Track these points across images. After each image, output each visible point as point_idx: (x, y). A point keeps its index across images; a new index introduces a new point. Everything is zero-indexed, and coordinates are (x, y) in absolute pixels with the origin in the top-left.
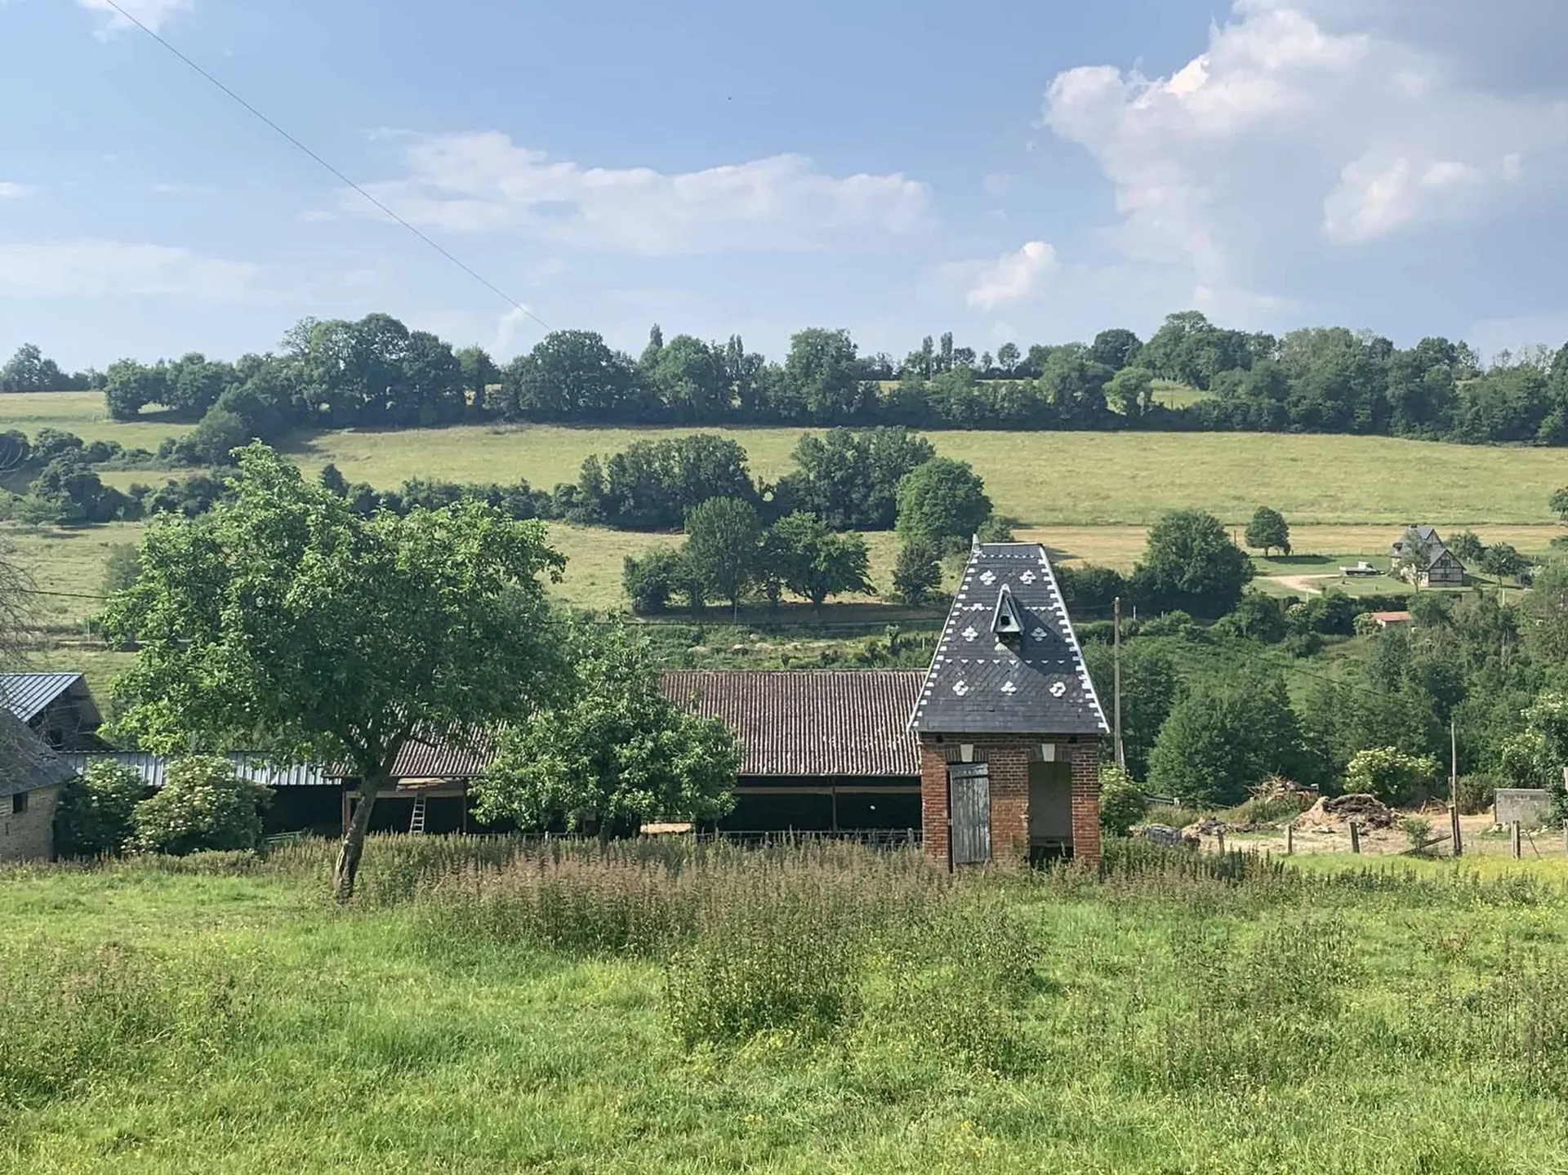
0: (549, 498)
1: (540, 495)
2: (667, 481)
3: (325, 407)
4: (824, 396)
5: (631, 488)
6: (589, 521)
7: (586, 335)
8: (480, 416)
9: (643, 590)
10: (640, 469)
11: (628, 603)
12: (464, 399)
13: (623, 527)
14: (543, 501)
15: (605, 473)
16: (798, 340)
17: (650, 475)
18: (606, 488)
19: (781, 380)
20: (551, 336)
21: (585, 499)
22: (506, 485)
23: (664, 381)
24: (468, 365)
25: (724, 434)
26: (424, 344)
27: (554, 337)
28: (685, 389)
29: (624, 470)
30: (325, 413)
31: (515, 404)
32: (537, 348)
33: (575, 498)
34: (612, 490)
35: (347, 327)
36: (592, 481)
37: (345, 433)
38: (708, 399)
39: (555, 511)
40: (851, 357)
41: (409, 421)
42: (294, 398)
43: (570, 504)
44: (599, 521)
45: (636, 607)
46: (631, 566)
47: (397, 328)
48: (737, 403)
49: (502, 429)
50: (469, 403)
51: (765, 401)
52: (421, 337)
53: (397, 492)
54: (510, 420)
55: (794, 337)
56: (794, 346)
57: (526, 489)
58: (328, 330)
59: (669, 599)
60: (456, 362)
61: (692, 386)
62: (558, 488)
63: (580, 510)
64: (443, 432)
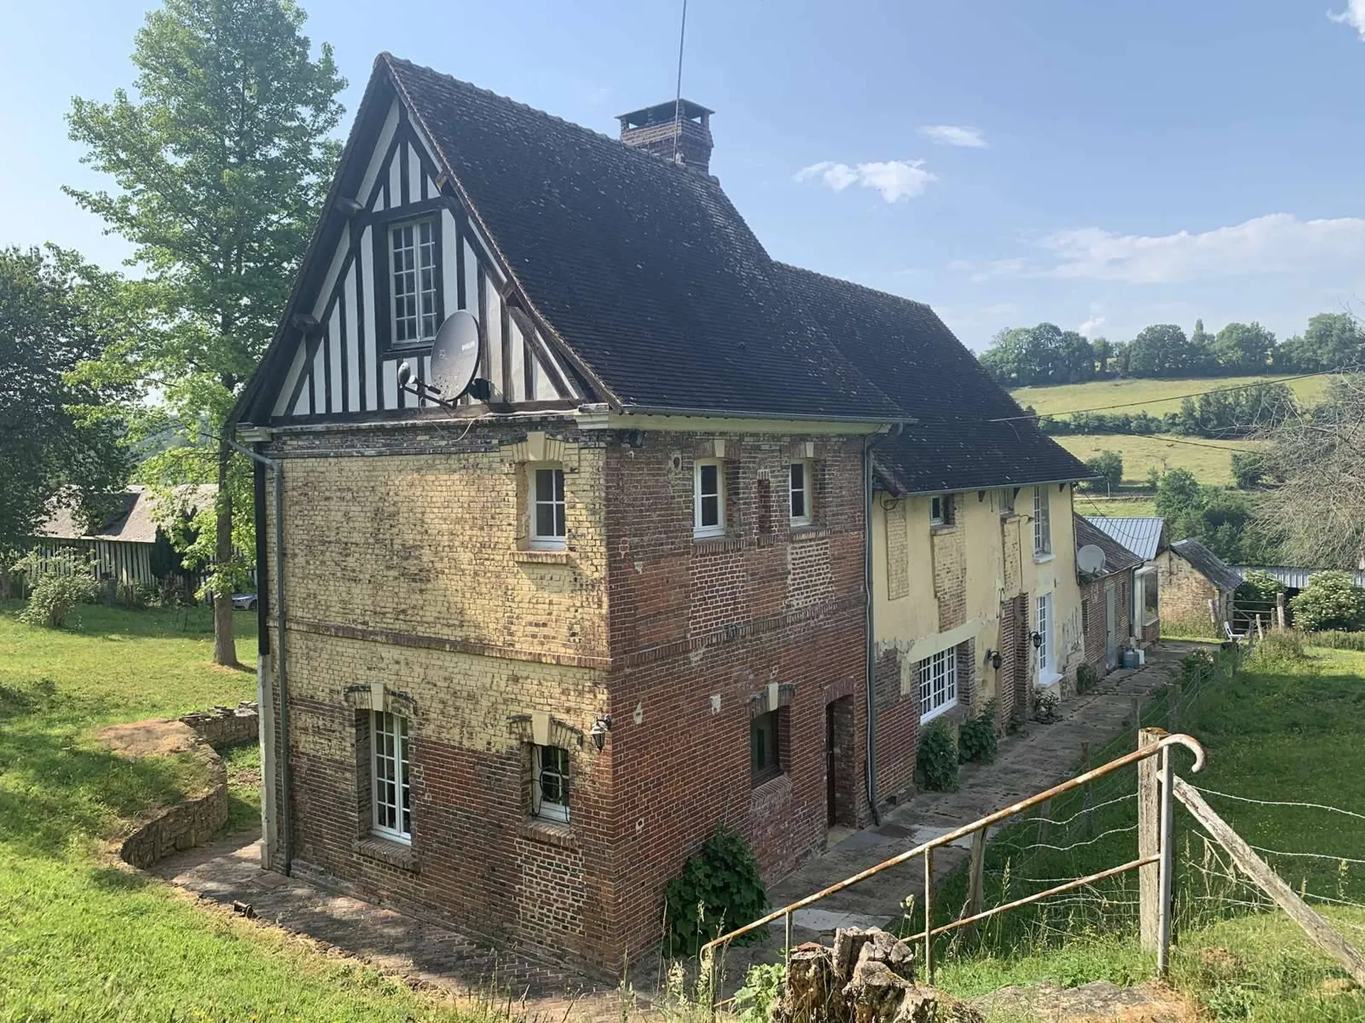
0: (1160, 421)
1: (1154, 420)
2: (1238, 410)
3: (1014, 375)
4: (1334, 355)
5: (1215, 414)
6: (1187, 434)
7: (1170, 327)
8: (1104, 376)
9: (1245, 474)
10: (1218, 402)
11: (1234, 482)
12: (1094, 367)
13: (1209, 437)
14: (1155, 423)
15: (1197, 405)
16: (1313, 321)
17: (1226, 406)
18: (1197, 414)
19: (1302, 346)
20: (1148, 329)
21: (1184, 421)
22: (1133, 415)
23: (1221, 350)
24: (1097, 348)
25: (1275, 380)
26: (1070, 338)
27: (1149, 329)
28: (1237, 355)
29: (1209, 404)
30: (1014, 379)
31: (1126, 368)
32: (1139, 336)
33: (1177, 421)
34: (1202, 416)
35: (1027, 331)
36: (1189, 412)
37: (1026, 389)
38: (1251, 360)
39: (1165, 428)
40: (1352, 330)
41: (1062, 380)
42: (998, 372)
43: (1174, 424)
44: (1193, 434)
45: (1239, 484)
46: (1236, 459)
47: (1056, 330)
48: (1270, 361)
49: (1117, 382)
50: (1097, 369)
51: (1290, 360)
52: (1068, 334)
53: (1068, 420)
54: (1124, 378)
55: (1310, 320)
56: (1310, 325)
57: (1145, 416)
58: (1017, 333)
59: (1261, 479)
60: (1091, 347)
61: (1240, 353)
62: (1166, 415)
63: (1181, 428)
64: (1084, 386)
